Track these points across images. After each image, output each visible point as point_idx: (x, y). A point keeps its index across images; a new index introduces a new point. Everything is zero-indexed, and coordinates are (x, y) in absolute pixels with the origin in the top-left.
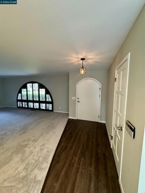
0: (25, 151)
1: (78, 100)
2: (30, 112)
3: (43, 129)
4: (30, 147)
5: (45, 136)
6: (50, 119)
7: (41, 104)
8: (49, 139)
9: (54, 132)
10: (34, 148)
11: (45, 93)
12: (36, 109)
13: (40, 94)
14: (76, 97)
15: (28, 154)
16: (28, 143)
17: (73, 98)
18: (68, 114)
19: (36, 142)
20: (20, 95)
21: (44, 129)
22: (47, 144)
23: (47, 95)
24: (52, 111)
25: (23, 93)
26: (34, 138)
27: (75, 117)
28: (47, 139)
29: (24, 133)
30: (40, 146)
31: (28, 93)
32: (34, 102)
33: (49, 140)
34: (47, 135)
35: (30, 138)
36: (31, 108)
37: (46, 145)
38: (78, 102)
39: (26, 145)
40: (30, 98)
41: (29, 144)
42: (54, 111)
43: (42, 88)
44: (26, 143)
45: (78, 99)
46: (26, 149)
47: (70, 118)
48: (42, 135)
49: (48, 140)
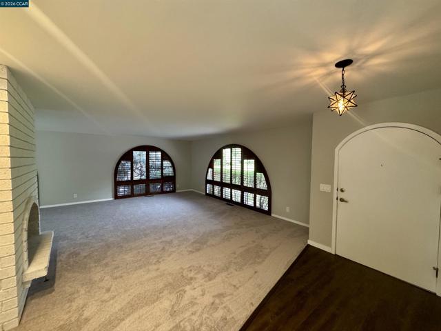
0: (185, 292)
1: (341, 195)
2: (224, 207)
3: (235, 253)
4: (195, 289)
5: (231, 273)
6: (257, 232)
7: (245, 194)
8: (238, 286)
9: (256, 272)
10: (201, 293)
11: (253, 170)
12: (236, 203)
13: (245, 169)
14: (332, 184)
15: (187, 302)
16: (196, 276)
17: (325, 188)
18: (306, 231)
19: (210, 280)
20: (210, 170)
21: (236, 256)
22: (228, 298)
23: (258, 174)
24: (269, 213)
25: (215, 167)
26: (210, 269)
27: (330, 245)
28: (234, 283)
29: (198, 250)
30: (214, 296)
31: (224, 167)
32: (232, 186)
33: (238, 288)
34: (236, 273)
35: (202, 266)
36: (226, 200)
37: (225, 299)
38: (342, 200)
39: (191, 279)
40: (227, 180)
41: (195, 278)
42: (273, 215)
43: (248, 159)
44: (191, 275)
45: (342, 191)
46: (187, 288)
47: (310, 242)
48: (228, 269)
49: (235, 286)
